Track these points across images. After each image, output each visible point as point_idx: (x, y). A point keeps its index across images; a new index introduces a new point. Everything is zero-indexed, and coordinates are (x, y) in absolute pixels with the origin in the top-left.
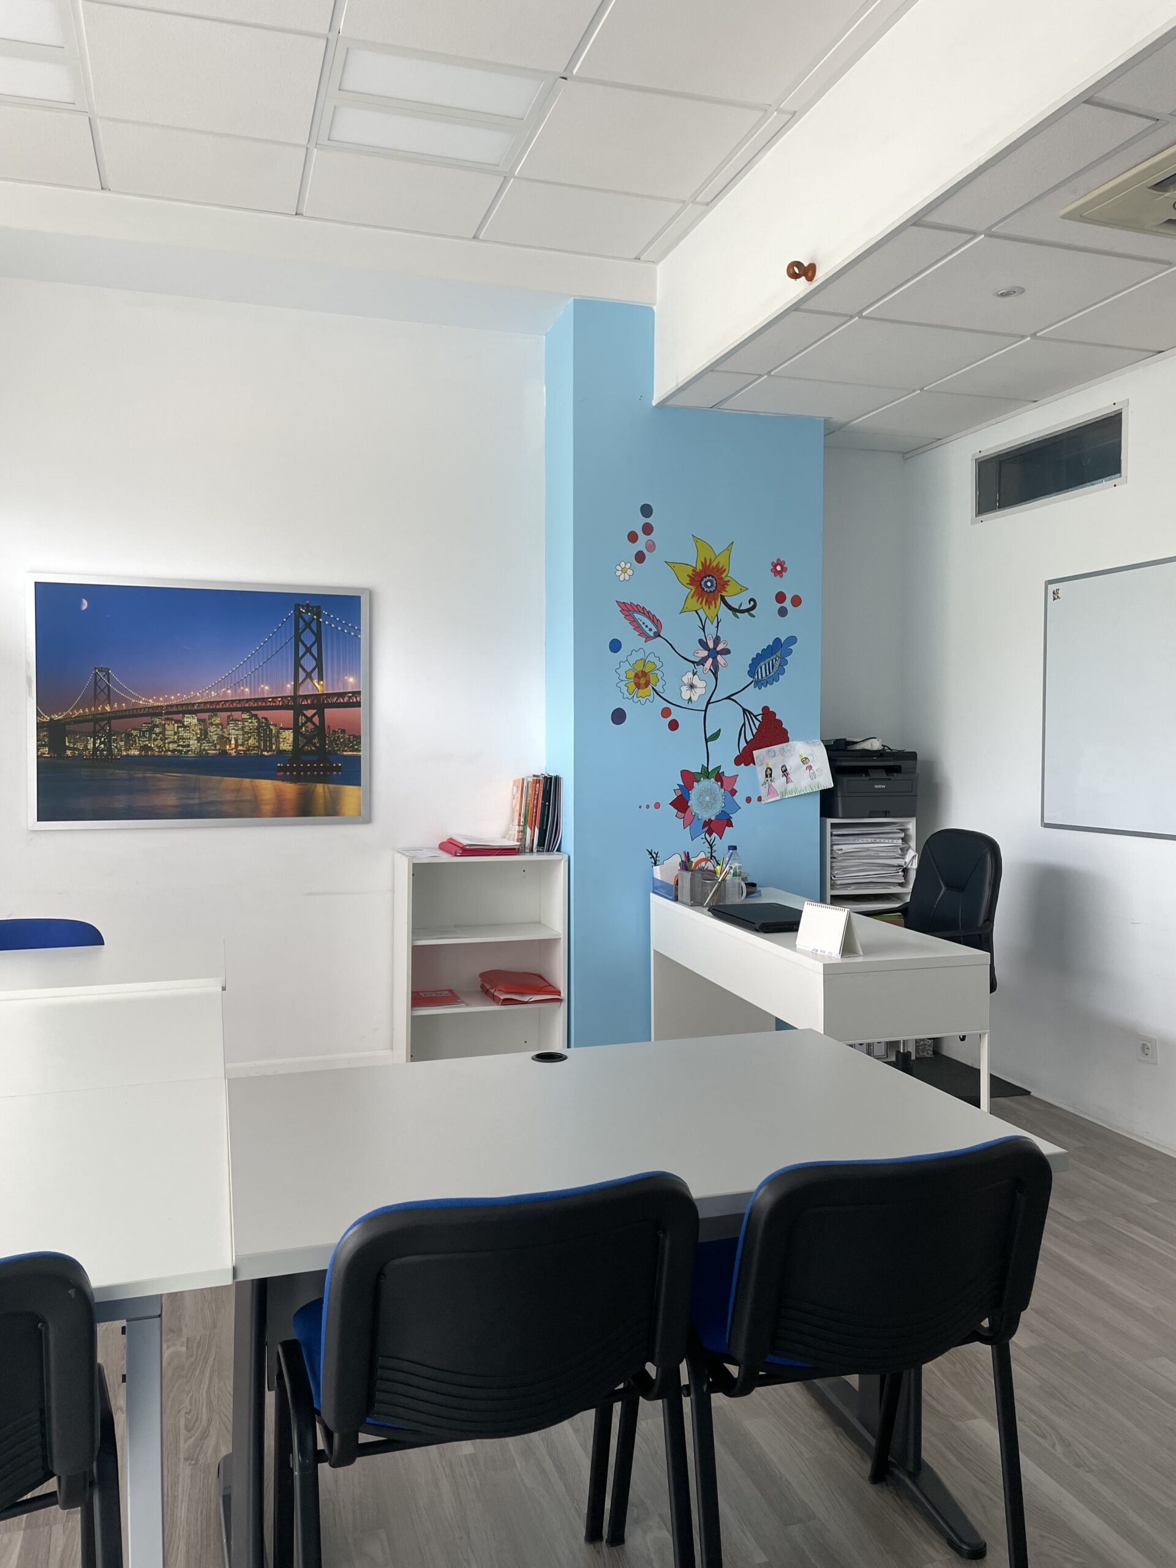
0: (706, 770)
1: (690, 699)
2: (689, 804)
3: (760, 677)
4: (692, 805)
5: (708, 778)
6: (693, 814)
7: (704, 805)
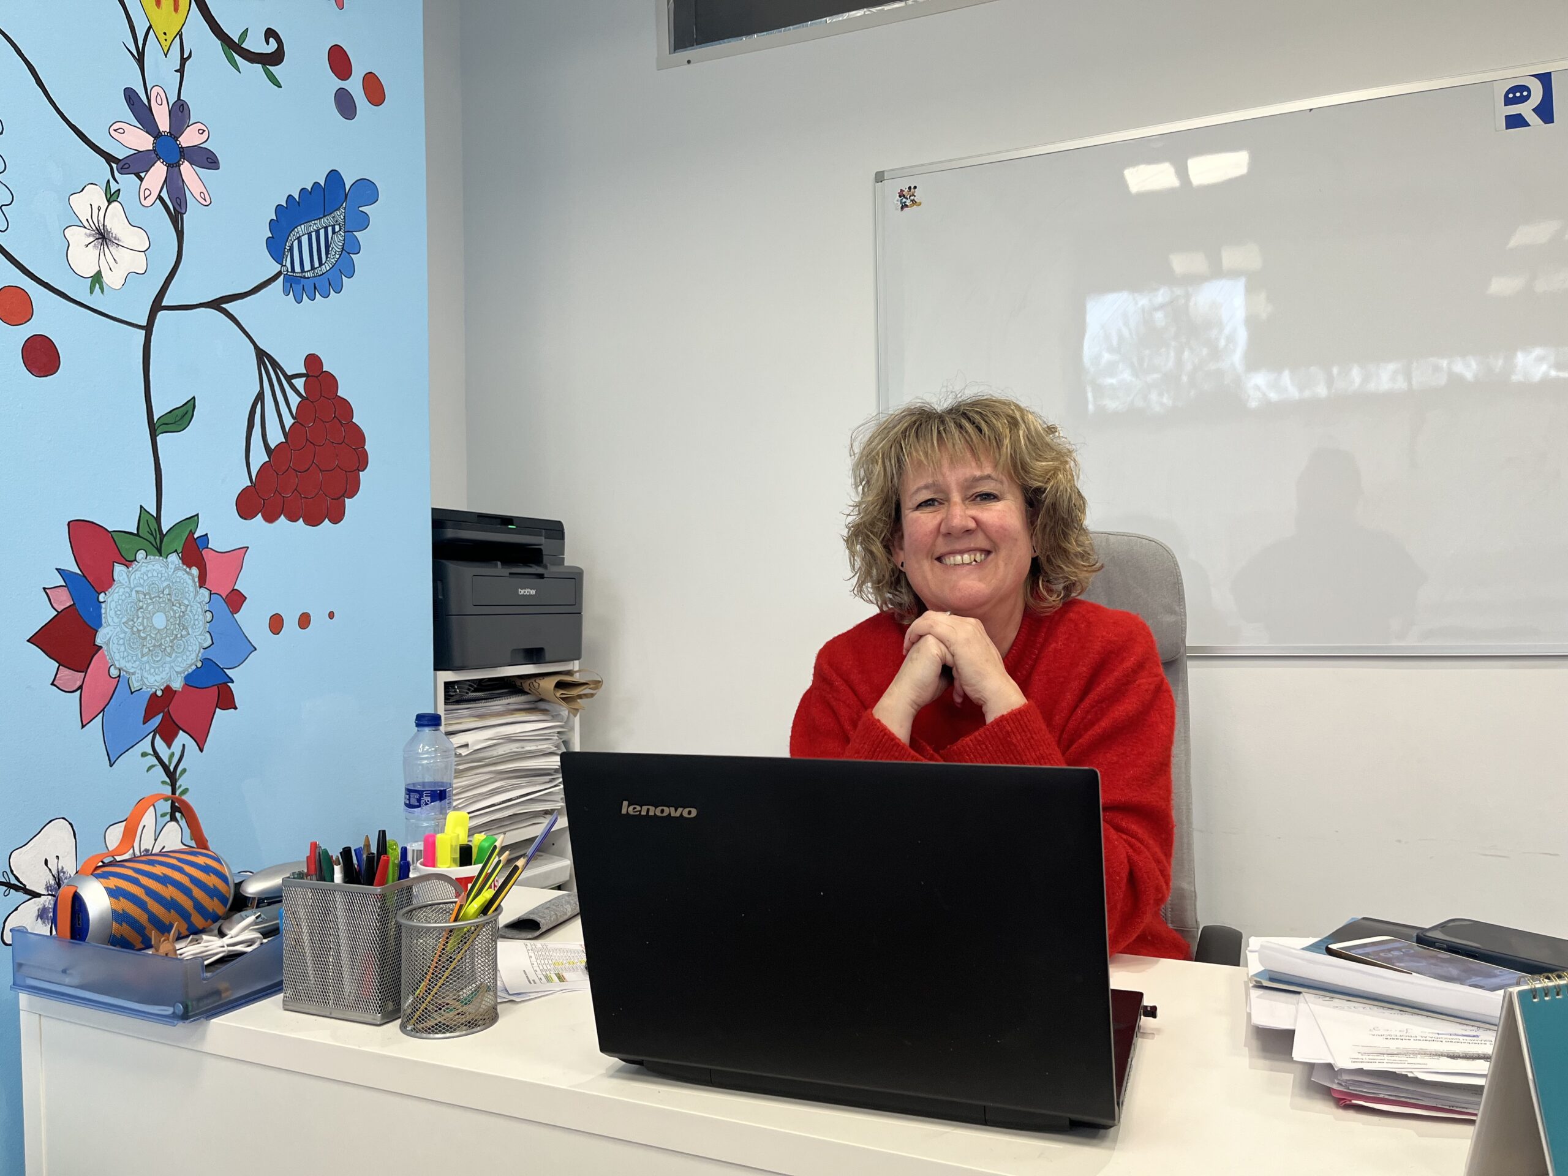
0: (154, 525)
1: (97, 278)
2: (98, 642)
3: (298, 269)
4: (108, 643)
5: (160, 552)
6: (114, 672)
7: (149, 643)
